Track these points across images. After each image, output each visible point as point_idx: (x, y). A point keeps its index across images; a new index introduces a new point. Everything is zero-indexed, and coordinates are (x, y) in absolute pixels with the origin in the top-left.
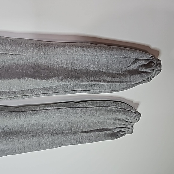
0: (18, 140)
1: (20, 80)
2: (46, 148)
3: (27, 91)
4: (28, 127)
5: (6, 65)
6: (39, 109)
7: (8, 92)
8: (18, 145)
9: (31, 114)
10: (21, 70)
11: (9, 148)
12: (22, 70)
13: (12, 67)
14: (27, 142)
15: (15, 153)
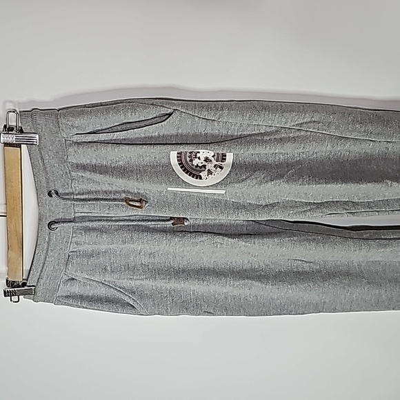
0: (344, 288)
1: (378, 186)
2: (389, 309)
3: (376, 203)
4: (359, 266)
5: (352, 156)
6: (392, 237)
7: (345, 203)
8: (343, 296)
9: (380, 246)
10: (376, 166)
11: (326, 300)
12: (378, 166)
13: (360, 160)
14: (357, 292)
15: (335, 310)
